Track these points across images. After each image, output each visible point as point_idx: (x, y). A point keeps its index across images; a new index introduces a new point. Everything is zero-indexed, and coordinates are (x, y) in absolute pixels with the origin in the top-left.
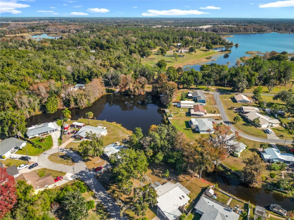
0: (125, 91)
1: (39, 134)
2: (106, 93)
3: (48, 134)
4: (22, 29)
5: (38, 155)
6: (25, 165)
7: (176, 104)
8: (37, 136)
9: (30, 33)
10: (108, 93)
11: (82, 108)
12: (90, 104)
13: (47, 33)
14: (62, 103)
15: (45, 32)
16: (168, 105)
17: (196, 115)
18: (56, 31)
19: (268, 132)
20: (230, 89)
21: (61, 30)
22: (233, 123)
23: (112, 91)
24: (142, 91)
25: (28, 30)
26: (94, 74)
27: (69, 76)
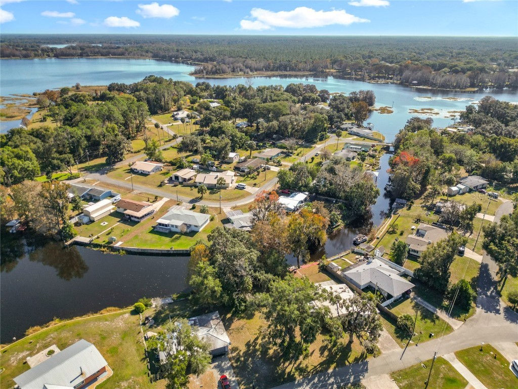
7: (73, 221)
17: (146, 215)
19: (242, 186)
20: (103, 160)
22: (201, 198)
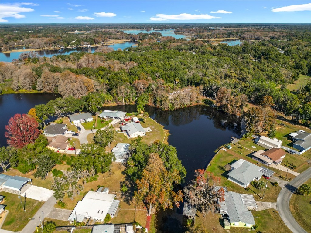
0: (220, 106)
1: (107, 117)
2: (203, 104)
3: (112, 119)
4: (219, 34)
5: (87, 130)
6: (72, 132)
8: (105, 117)
9: (225, 38)
10: (205, 105)
11: (164, 110)
12: (173, 109)
13: (241, 39)
14: (153, 101)
15: (240, 38)
16: (244, 135)
17: (259, 159)
18: (251, 38)
21: (256, 36)
23: (211, 103)
24: (239, 111)
25: (224, 35)
26: (203, 82)
27: (184, 80)
